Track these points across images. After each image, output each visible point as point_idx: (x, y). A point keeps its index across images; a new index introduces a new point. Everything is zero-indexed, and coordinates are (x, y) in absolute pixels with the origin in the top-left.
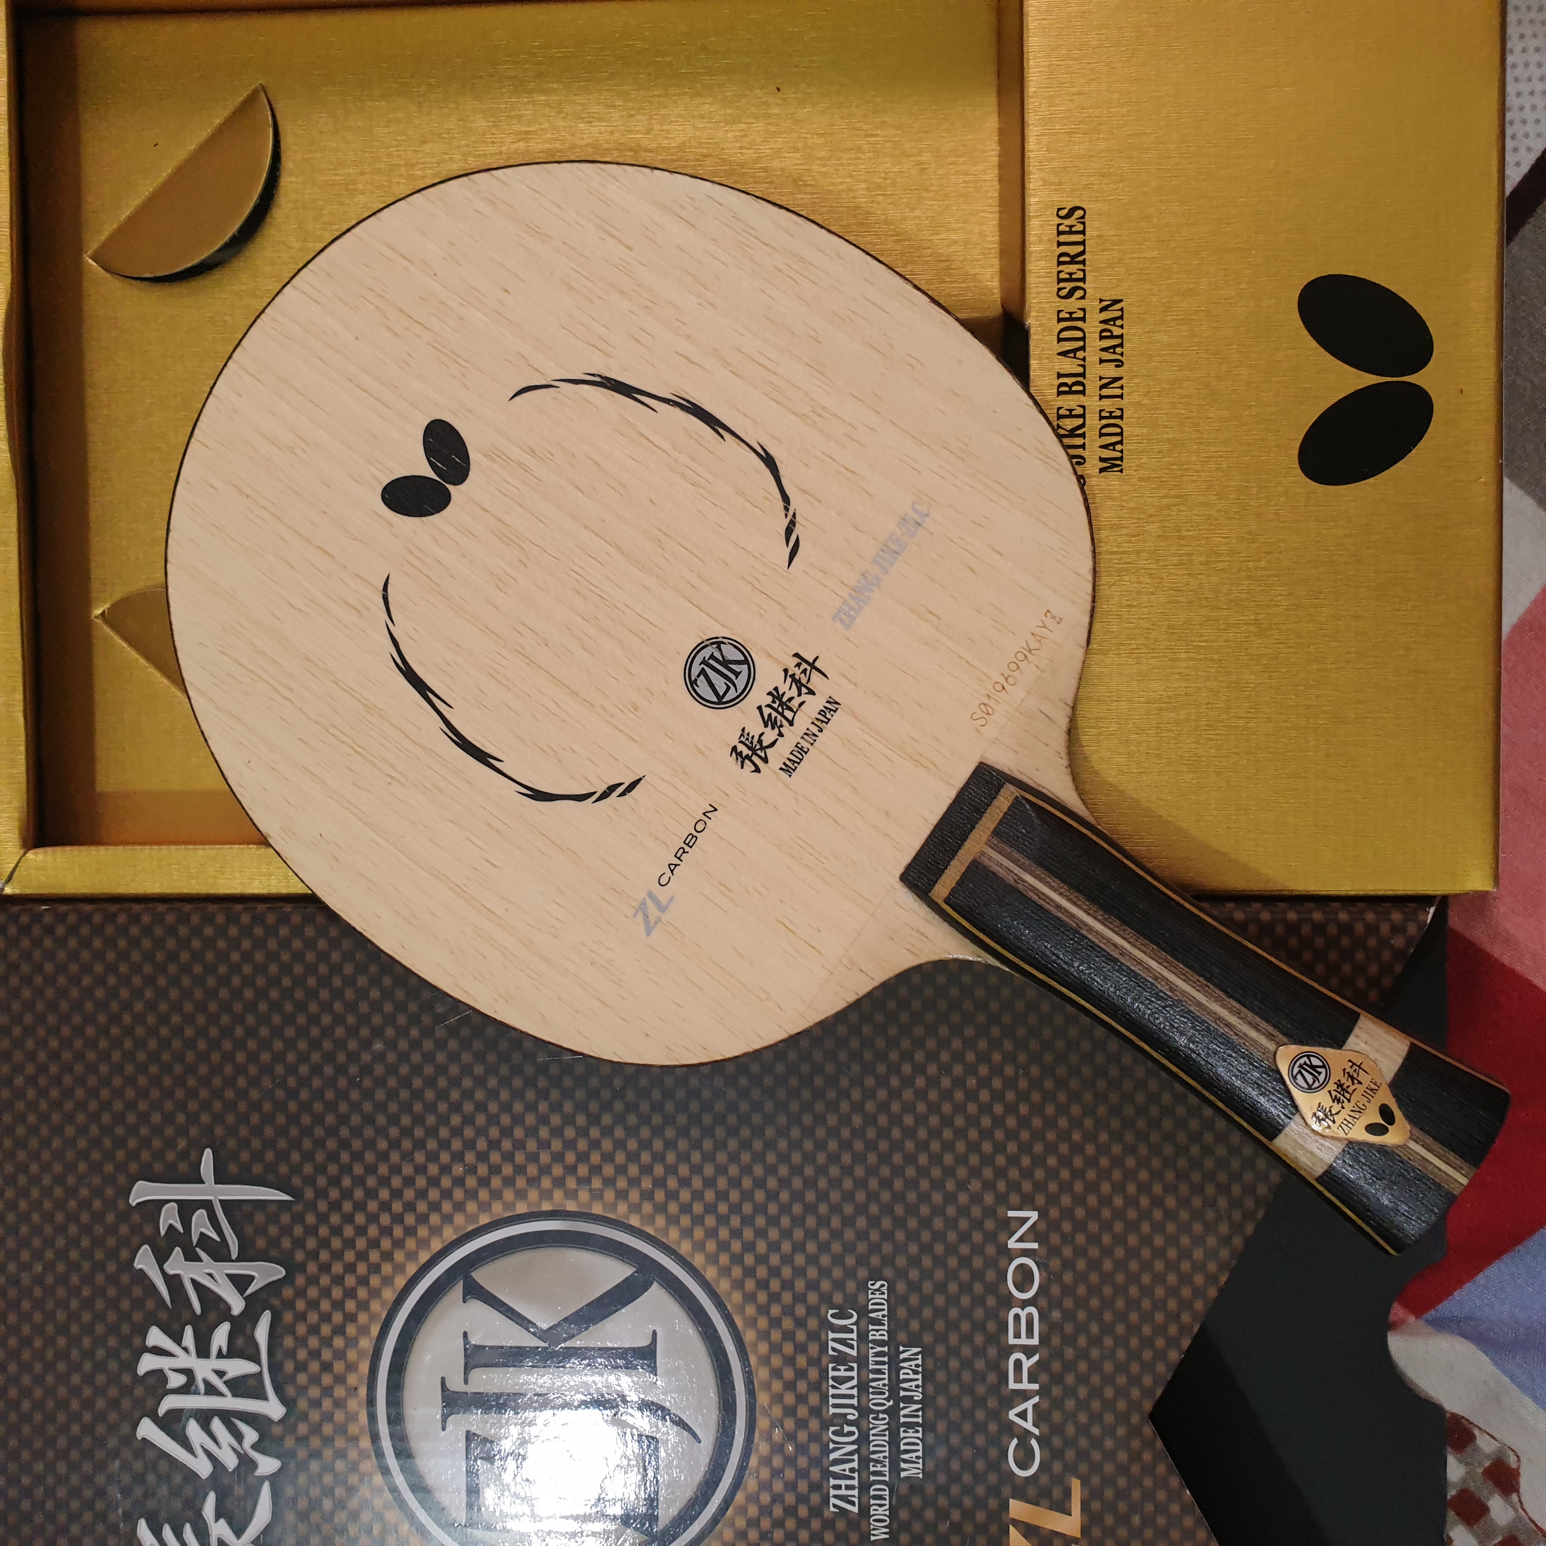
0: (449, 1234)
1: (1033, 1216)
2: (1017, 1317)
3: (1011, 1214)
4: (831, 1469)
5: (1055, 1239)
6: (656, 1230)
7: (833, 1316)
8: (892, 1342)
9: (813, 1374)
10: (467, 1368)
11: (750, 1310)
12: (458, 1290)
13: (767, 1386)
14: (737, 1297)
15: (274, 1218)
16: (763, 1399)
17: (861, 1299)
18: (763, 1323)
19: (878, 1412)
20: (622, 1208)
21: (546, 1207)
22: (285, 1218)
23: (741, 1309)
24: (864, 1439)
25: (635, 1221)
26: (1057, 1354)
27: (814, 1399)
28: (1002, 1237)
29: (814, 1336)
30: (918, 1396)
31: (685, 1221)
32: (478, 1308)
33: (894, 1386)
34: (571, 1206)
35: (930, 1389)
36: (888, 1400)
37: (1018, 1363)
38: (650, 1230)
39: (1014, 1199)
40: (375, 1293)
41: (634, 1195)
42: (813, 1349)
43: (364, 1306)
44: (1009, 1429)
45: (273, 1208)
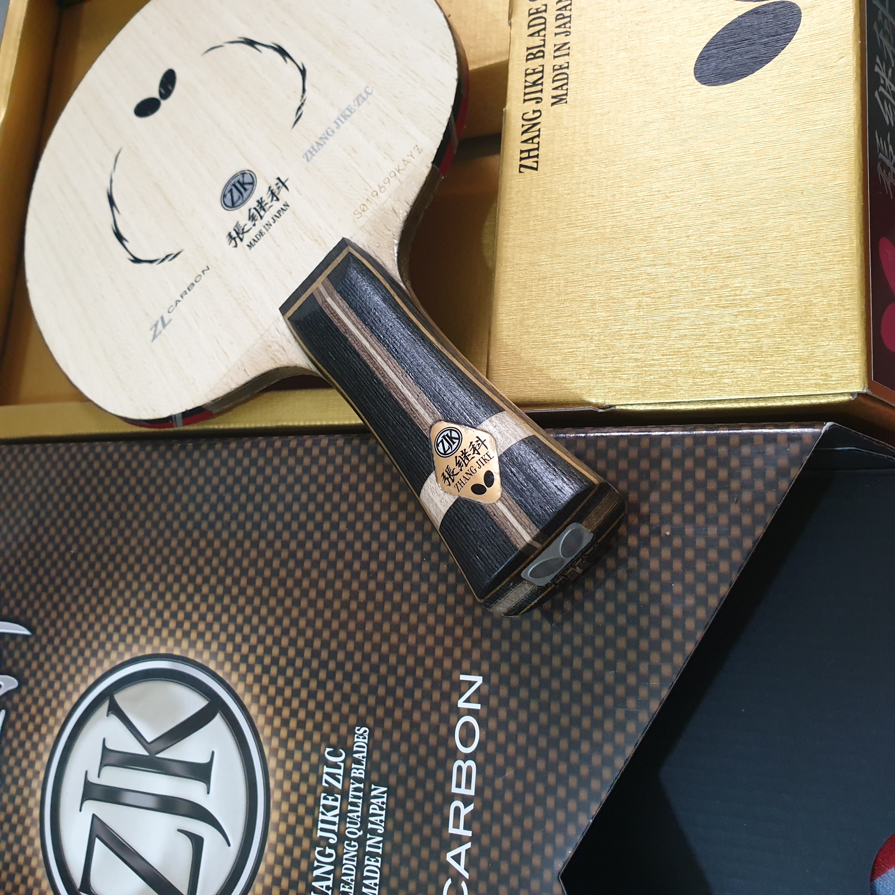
0: (107, 666)
1: (479, 680)
2: (460, 769)
3: (463, 677)
4: (314, 884)
5: (494, 701)
6: (224, 674)
7: (329, 753)
8: (367, 780)
9: (310, 800)
10: (102, 765)
11: (275, 742)
12: (105, 706)
13: (278, 806)
14: (267, 731)
15: (18, 646)
16: (275, 816)
17: (349, 742)
18: (282, 754)
19: (351, 840)
20: (206, 655)
21: (163, 651)
23: (269, 739)
24: (338, 863)
25: (212, 666)
26: (487, 805)
27: (308, 822)
28: (454, 696)
29: (315, 769)
30: (381, 830)
31: (243, 668)
32: (115, 721)
33: (365, 818)
34: (177, 652)
36: (359, 830)
37: (457, 811)
38: (220, 673)
39: (466, 665)
40: (61, 704)
41: (214, 646)
42: (312, 779)
44: (446, 868)
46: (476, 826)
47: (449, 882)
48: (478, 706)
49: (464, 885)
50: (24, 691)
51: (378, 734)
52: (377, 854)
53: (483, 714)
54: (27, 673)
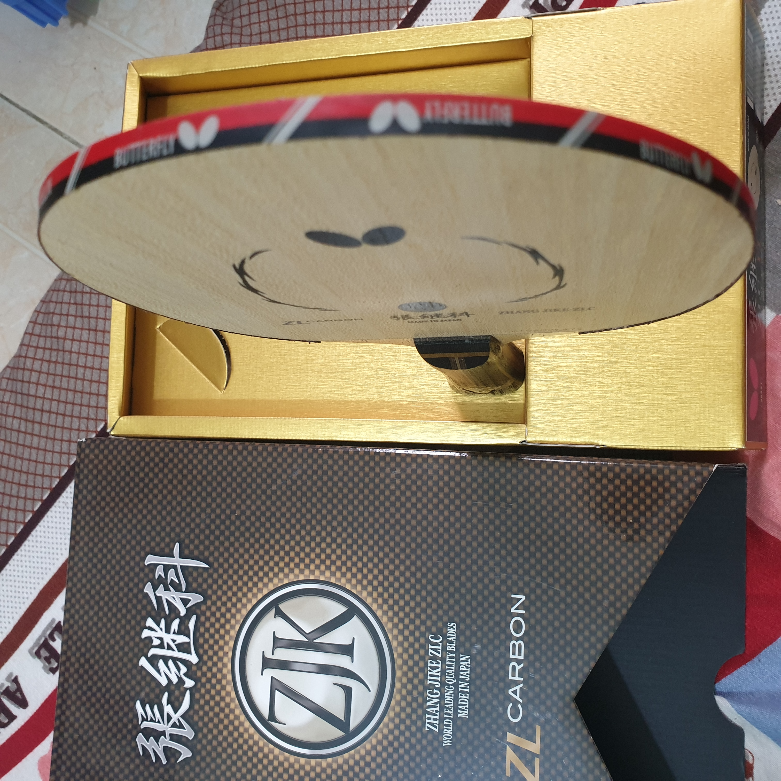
0: (271, 587)
1: (523, 598)
2: (514, 645)
3: (513, 596)
4: (427, 710)
5: (533, 609)
6: (357, 592)
7: (431, 637)
8: (457, 652)
9: (421, 664)
10: (274, 648)
11: (395, 632)
12: (273, 612)
13: (401, 668)
14: (390, 625)
15: (200, 575)
16: (399, 673)
17: (444, 631)
18: (400, 638)
19: (449, 685)
20: (343, 580)
21: (312, 577)
22: (205, 575)
23: (392, 630)
24: (442, 697)
25: (348, 587)
26: (531, 664)
27: (421, 676)
28: (508, 606)
29: (423, 646)
30: (468, 679)
31: (370, 588)
32: (280, 621)
33: (457, 672)
34: (322, 578)
35: (473, 676)
36: (454, 679)
37: (514, 667)
38: (354, 591)
39: (515, 589)
40: (239, 611)
41: (349, 575)
42: (422, 652)
43: (234, 616)
44: (509, 698)
45: (200, 570)
46: (525, 675)
47: (511, 705)
48: (523, 612)
49: (519, 706)
50: (209, 603)
51: (462, 627)
52: (467, 692)
53: (527, 616)
54: (210, 592)
